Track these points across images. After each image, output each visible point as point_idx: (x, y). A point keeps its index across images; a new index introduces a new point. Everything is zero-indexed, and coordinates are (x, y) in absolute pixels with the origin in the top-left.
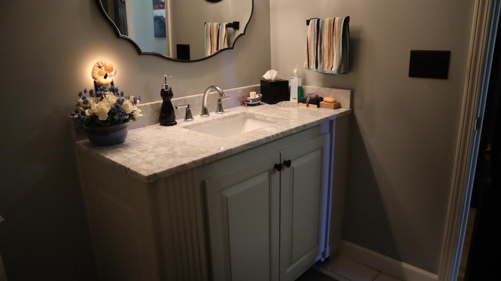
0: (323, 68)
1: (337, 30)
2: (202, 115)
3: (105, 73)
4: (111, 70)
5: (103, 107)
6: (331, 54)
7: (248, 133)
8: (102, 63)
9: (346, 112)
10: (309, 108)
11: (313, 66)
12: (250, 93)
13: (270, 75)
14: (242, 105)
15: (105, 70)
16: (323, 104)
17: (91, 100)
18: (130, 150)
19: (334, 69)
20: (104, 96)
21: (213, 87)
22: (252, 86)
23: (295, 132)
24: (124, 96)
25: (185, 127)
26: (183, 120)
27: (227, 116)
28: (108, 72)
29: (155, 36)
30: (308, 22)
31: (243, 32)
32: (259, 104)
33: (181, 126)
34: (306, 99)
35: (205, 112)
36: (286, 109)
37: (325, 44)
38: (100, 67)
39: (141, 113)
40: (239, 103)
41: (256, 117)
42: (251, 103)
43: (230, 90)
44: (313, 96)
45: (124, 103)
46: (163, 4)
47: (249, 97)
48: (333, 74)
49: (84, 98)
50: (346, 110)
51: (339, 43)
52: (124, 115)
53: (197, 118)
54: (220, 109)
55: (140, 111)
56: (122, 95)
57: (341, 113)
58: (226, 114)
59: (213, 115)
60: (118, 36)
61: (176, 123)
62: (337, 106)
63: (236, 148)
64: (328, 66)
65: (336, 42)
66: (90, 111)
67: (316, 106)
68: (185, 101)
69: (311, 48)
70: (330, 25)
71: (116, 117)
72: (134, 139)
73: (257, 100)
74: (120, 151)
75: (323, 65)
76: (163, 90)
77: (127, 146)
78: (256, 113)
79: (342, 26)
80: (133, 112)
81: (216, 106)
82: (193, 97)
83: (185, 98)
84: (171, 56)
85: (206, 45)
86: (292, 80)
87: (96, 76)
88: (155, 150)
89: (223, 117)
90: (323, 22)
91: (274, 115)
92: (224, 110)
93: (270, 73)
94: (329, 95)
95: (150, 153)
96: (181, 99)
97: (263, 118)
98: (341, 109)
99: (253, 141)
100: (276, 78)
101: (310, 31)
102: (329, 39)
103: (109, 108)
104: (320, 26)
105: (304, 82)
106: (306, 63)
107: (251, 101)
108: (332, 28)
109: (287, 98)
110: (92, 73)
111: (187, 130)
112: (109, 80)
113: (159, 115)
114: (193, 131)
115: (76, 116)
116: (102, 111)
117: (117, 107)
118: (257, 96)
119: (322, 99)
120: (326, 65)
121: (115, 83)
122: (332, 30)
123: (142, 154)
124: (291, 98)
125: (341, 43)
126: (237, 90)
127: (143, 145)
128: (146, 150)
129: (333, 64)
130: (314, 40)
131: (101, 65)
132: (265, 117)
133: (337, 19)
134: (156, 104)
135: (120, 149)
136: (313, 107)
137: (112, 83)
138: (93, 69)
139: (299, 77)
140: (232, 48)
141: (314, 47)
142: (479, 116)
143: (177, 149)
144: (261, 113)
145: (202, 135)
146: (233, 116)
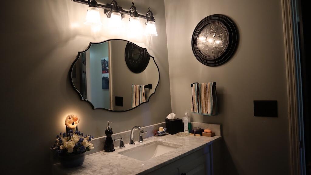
0: (202, 112)
1: (209, 90)
2: (130, 144)
3: (73, 122)
4: (76, 120)
5: (70, 144)
6: (207, 103)
7: (158, 157)
8: (71, 116)
9: (218, 138)
10: (196, 136)
11: (196, 111)
12: (160, 128)
13: (171, 117)
14: (154, 135)
15: (73, 120)
16: (204, 134)
17: (63, 140)
18: (86, 171)
19: (209, 113)
20: (71, 137)
21: (137, 127)
22: (160, 123)
23: (187, 155)
24: (84, 135)
25: (120, 153)
26: (118, 147)
27: (145, 144)
28: (75, 121)
29: (103, 88)
30: (192, 85)
31: (154, 92)
32: (165, 135)
33: (118, 152)
34: (194, 131)
35: (132, 142)
36: (182, 137)
37: (203, 98)
38: (70, 119)
39: (93, 146)
40: (153, 134)
41: (164, 144)
42: (160, 134)
43: (147, 127)
44: (198, 129)
45: (83, 141)
46: (108, 70)
47: (159, 130)
48: (208, 116)
49: (60, 139)
50: (219, 137)
51: (211, 97)
52: (83, 149)
53: (128, 146)
54: (141, 139)
55: (93, 145)
56: (82, 135)
57: (215, 139)
58: (145, 143)
59: (137, 143)
60: (81, 99)
61: (114, 150)
62: (213, 135)
63: (151, 169)
64: (205, 111)
65: (209, 97)
66: (63, 146)
67: (200, 135)
68: (120, 135)
69: (194, 100)
70: (205, 87)
71: (78, 150)
72: (89, 163)
73: (164, 132)
74: (80, 172)
75: (202, 110)
76: (106, 130)
77: (84, 168)
78: (164, 141)
79: (212, 88)
80: (88, 147)
81: (139, 138)
82: (125, 133)
83: (120, 134)
84: (112, 109)
85: (133, 98)
86: (184, 119)
87: (68, 123)
88: (101, 171)
89: (143, 145)
90: (201, 85)
91: (174, 143)
92: (144, 140)
93: (171, 115)
94: (207, 128)
95: (98, 173)
96: (118, 135)
97: (167, 144)
98: (215, 137)
99: (161, 163)
100: (174, 118)
101: (193, 90)
102: (204, 95)
103: (75, 145)
104: (199, 88)
105: (192, 120)
106: (192, 109)
107: (160, 133)
108: (206, 88)
109: (182, 130)
110: (65, 122)
111: (120, 155)
112: (75, 126)
113: (104, 145)
114: (125, 156)
115: (54, 148)
116: (70, 147)
117: (79, 144)
118: (164, 130)
119: (203, 131)
120: (204, 110)
121: (78, 127)
122: (206, 90)
123: (93, 174)
124: (184, 130)
125: (212, 98)
126: (151, 126)
127: (94, 167)
128: (96, 171)
129: (208, 110)
130: (196, 96)
131: (71, 117)
132: (169, 144)
133: (209, 84)
134: (102, 138)
135: (80, 170)
136: (198, 136)
137: (77, 127)
138: (66, 120)
139: (189, 117)
140: (148, 102)
141: (196, 100)
142: (301, 140)
143: (115, 170)
144: (166, 141)
145: (130, 159)
146: (149, 144)
